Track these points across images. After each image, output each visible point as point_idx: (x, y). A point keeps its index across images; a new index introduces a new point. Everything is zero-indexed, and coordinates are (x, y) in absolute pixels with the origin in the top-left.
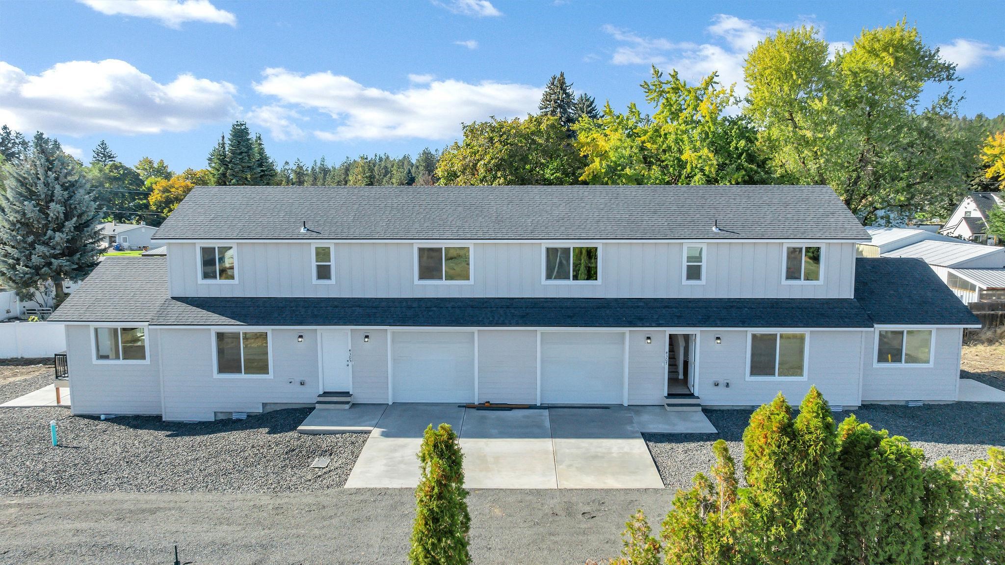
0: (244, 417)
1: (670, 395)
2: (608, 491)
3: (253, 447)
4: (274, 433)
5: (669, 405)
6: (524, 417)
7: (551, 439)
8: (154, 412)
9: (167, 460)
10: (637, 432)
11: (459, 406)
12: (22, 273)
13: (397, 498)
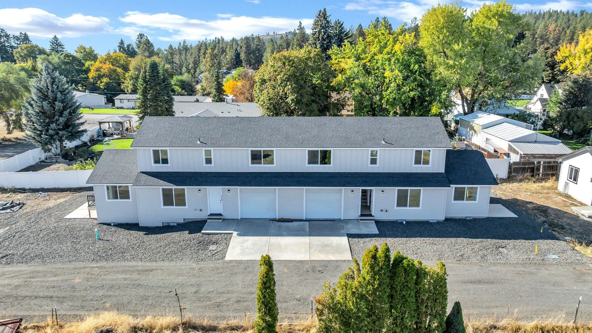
0: (175, 224)
1: (362, 215)
2: (329, 261)
3: (183, 240)
4: (192, 234)
5: (361, 220)
6: (298, 225)
7: (308, 237)
8: (134, 222)
9: (149, 247)
10: (344, 233)
11: (270, 220)
12: (45, 139)
13: (246, 265)
